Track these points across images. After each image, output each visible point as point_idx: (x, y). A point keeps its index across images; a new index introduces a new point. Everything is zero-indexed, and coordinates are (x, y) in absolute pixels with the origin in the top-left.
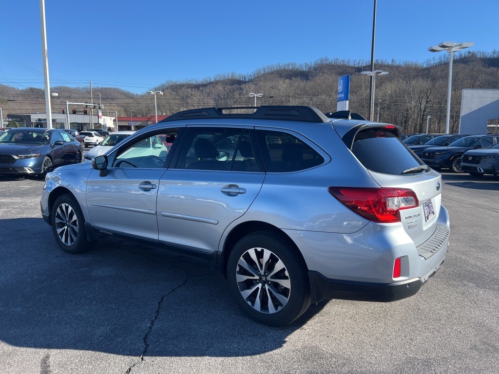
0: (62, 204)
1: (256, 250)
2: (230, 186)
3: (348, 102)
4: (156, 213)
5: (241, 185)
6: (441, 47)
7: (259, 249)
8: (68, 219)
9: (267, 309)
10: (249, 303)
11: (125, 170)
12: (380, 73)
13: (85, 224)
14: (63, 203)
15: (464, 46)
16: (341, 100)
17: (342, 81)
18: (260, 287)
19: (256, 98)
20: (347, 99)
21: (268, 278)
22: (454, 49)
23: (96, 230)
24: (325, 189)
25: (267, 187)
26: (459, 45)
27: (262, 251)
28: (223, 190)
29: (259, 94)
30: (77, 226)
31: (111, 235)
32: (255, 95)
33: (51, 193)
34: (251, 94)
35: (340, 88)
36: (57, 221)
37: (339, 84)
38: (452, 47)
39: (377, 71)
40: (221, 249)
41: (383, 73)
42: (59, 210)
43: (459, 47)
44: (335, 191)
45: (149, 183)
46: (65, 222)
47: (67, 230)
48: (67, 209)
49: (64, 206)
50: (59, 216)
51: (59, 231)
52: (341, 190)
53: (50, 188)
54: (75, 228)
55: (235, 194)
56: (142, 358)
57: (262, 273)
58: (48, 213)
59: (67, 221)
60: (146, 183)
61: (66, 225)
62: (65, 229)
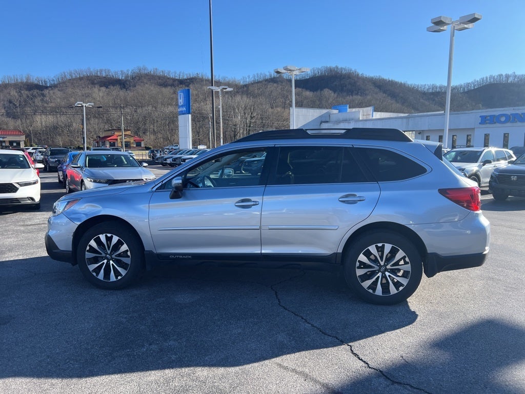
0: (100, 236)
1: (377, 246)
2: (347, 196)
3: (190, 116)
4: (260, 227)
6: (285, 69)
7: (380, 245)
8: (109, 252)
9: (389, 292)
10: (370, 291)
12: (226, 89)
13: (145, 252)
14: (102, 234)
15: (303, 71)
16: (183, 113)
17: (182, 94)
18: (380, 276)
19: (84, 108)
20: (189, 113)
21: (389, 267)
22: (294, 73)
23: (165, 257)
24: (436, 191)
27: (383, 245)
28: (340, 200)
29: (88, 104)
30: (128, 257)
31: (190, 259)
32: (84, 105)
33: (81, 223)
34: (78, 103)
35: (181, 101)
36: (89, 255)
37: (179, 97)
38: (293, 70)
39: (223, 87)
40: (340, 251)
41: (229, 89)
43: (299, 71)
44: (443, 192)
45: (249, 200)
46: (104, 255)
47: (108, 264)
48: (109, 239)
49: (103, 237)
50: (92, 250)
51: (92, 267)
52: (448, 192)
53: (78, 219)
54: (124, 260)
55: (354, 202)
56: (349, 345)
57: (382, 263)
58: (70, 249)
59: (107, 254)
60: (243, 201)
61: (106, 258)
62: (104, 263)
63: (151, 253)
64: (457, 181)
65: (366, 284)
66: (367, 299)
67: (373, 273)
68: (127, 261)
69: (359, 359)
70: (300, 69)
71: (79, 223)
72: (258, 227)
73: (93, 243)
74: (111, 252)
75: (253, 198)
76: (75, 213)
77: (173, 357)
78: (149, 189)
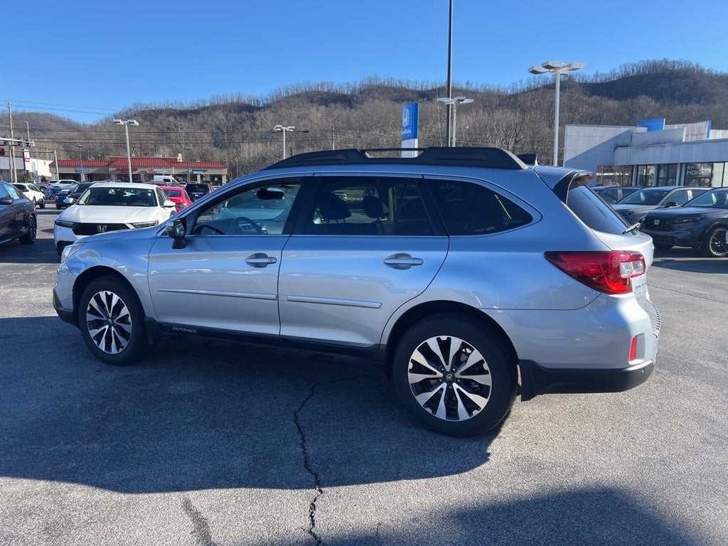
0: (100, 293)
1: (439, 340)
2: (397, 256)
3: (416, 141)
4: (277, 297)
5: (413, 254)
6: (545, 67)
7: (444, 338)
8: (110, 315)
9: (457, 416)
10: (429, 410)
11: (209, 239)
12: (463, 100)
13: (145, 319)
14: (102, 290)
15: (574, 67)
16: (407, 137)
17: (407, 110)
18: (445, 388)
19: (284, 133)
20: (415, 137)
21: (458, 375)
22: (561, 71)
23: (167, 328)
24: (540, 255)
25: (454, 255)
26: (567, 66)
27: (449, 340)
28: (387, 262)
29: (289, 127)
30: (129, 323)
31: (194, 334)
32: (284, 128)
33: (79, 277)
34: (277, 126)
35: (406, 121)
36: (90, 317)
37: (403, 116)
38: (559, 68)
39: (459, 98)
40: (385, 341)
41: (467, 101)
42: (93, 302)
43: (568, 68)
44: (553, 257)
45: (265, 256)
46: (105, 319)
47: (109, 331)
48: (109, 299)
49: (103, 296)
50: (93, 310)
51: (93, 333)
52: (561, 256)
53: (77, 269)
54: (125, 327)
55: (406, 267)
56: (320, 490)
57: (448, 368)
59: (108, 317)
60: (258, 256)
61: (108, 323)
62: (105, 329)
63: (152, 321)
64: (586, 237)
65: (423, 398)
68: (128, 328)
69: (311, 516)
70: (569, 66)
71: (77, 275)
72: (274, 297)
74: (112, 315)
75: (269, 253)
76: (76, 261)
78: (154, 235)
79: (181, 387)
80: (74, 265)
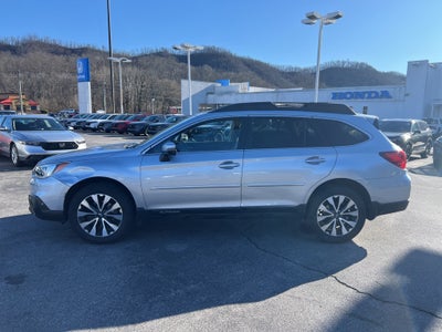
0: (93, 196)
2: (311, 158)
3: (89, 83)
4: (241, 185)
5: (320, 156)
9: (341, 233)
12: (125, 60)
13: (137, 209)
14: (95, 194)
17: (81, 63)
21: (342, 214)
22: (190, 50)
24: (377, 154)
25: (340, 156)
27: (338, 197)
28: (306, 161)
30: (120, 214)
35: (80, 70)
37: (78, 66)
38: (189, 48)
40: (306, 202)
41: (128, 61)
44: (382, 155)
45: (231, 163)
46: (95, 213)
47: (100, 222)
48: (101, 199)
49: (95, 197)
50: (84, 209)
51: (84, 225)
54: (116, 217)
58: (62, 208)
59: (98, 212)
60: (226, 163)
61: (98, 216)
62: (95, 221)
63: (142, 209)
65: (325, 228)
66: (325, 239)
67: (330, 219)
68: (120, 218)
70: (194, 47)
71: (71, 185)
72: (239, 185)
73: (85, 203)
75: (234, 161)
76: (66, 175)
77: (204, 299)
78: (139, 153)
79: (175, 247)
80: (63, 178)
